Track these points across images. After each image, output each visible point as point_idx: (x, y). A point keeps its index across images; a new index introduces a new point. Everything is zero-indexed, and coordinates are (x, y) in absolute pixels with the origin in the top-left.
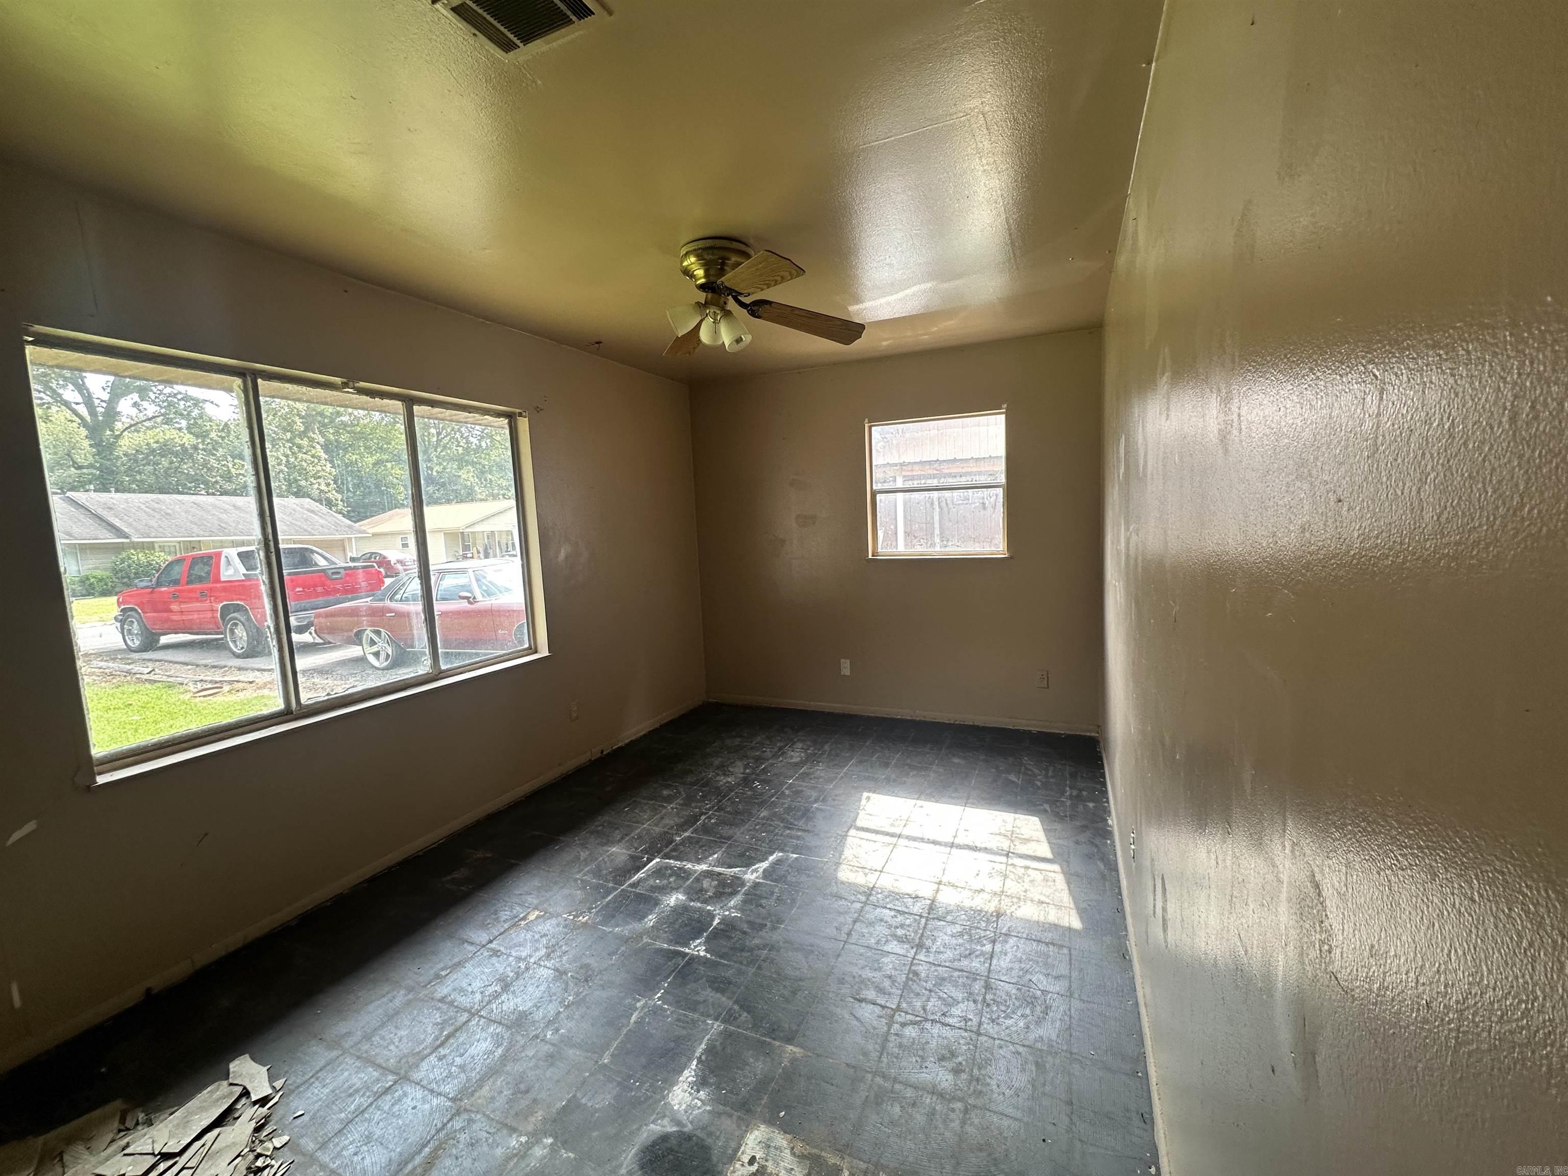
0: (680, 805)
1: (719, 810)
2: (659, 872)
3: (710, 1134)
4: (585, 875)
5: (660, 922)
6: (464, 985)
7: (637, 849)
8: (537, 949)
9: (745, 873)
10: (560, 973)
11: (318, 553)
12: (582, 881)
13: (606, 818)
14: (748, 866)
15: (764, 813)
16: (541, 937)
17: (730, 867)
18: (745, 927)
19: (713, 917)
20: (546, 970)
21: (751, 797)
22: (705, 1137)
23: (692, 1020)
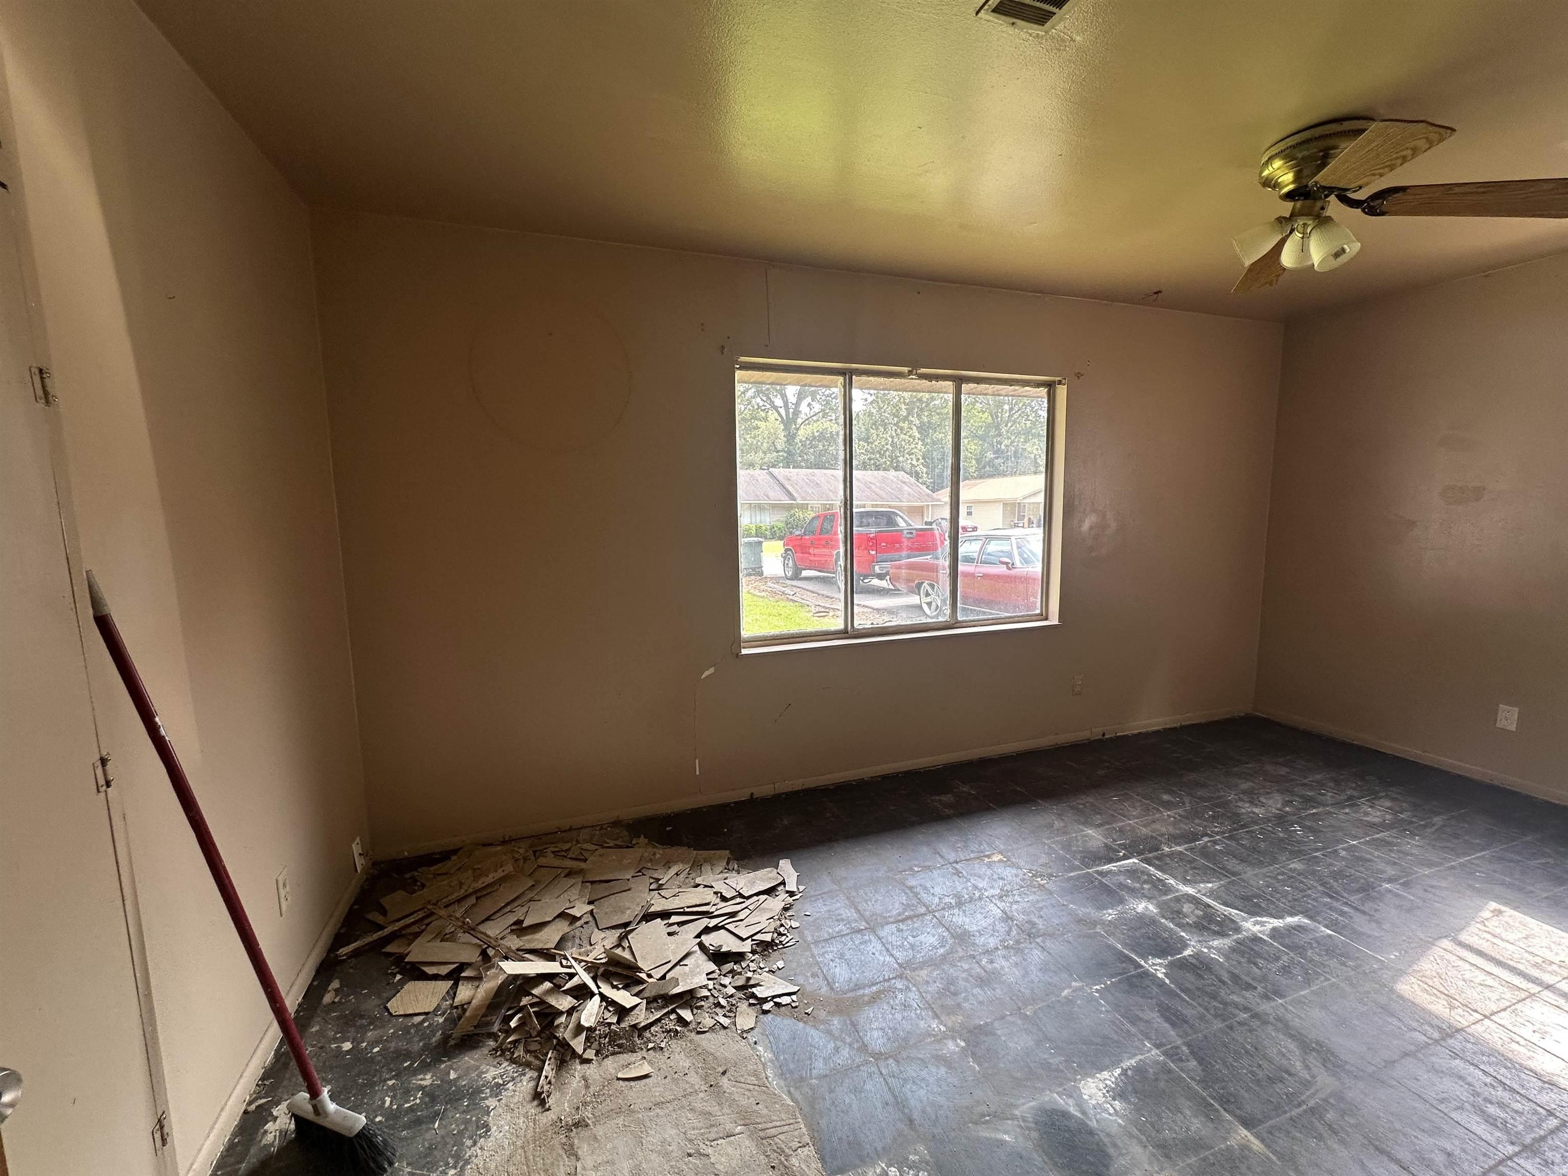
0: (1180, 816)
1: (1230, 838)
2: (1132, 873)
3: (1115, 1145)
4: (1053, 843)
5: (1121, 920)
6: (928, 886)
7: (1115, 841)
8: (992, 887)
9: (1244, 920)
10: (1007, 918)
11: (900, 517)
12: (1050, 847)
13: (1091, 800)
14: (1252, 914)
15: (1296, 865)
16: (999, 878)
17: (1225, 904)
18: (1225, 977)
19: (1185, 946)
20: (995, 908)
21: (1282, 840)
22: (1109, 1145)
23: (1128, 1031)
